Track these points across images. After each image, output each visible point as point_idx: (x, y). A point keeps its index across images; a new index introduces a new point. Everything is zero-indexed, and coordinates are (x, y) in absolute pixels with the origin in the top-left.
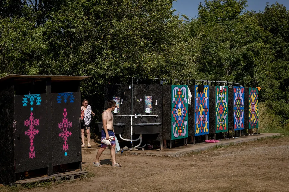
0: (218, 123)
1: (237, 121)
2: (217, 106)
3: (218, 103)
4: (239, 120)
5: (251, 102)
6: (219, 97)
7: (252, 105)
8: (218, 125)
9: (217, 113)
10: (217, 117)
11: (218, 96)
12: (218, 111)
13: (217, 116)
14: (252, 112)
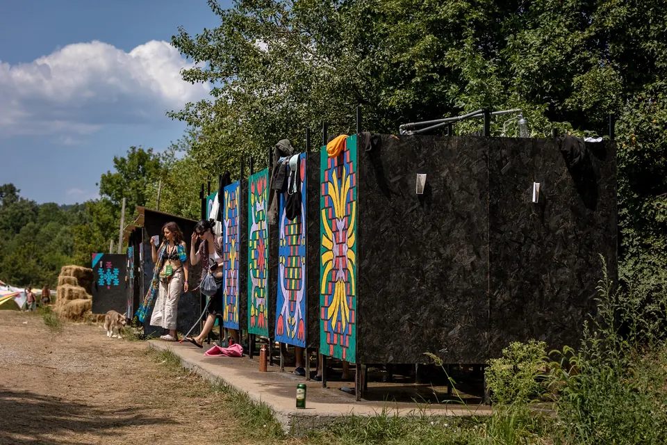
0: (255, 300)
1: (286, 304)
2: (253, 244)
3: (255, 232)
4: (292, 301)
5: (332, 219)
6: (258, 210)
7: (336, 232)
8: (255, 308)
9: (253, 266)
10: (253, 280)
11: (255, 210)
12: (255, 261)
13: (252, 275)
14: (335, 269)
